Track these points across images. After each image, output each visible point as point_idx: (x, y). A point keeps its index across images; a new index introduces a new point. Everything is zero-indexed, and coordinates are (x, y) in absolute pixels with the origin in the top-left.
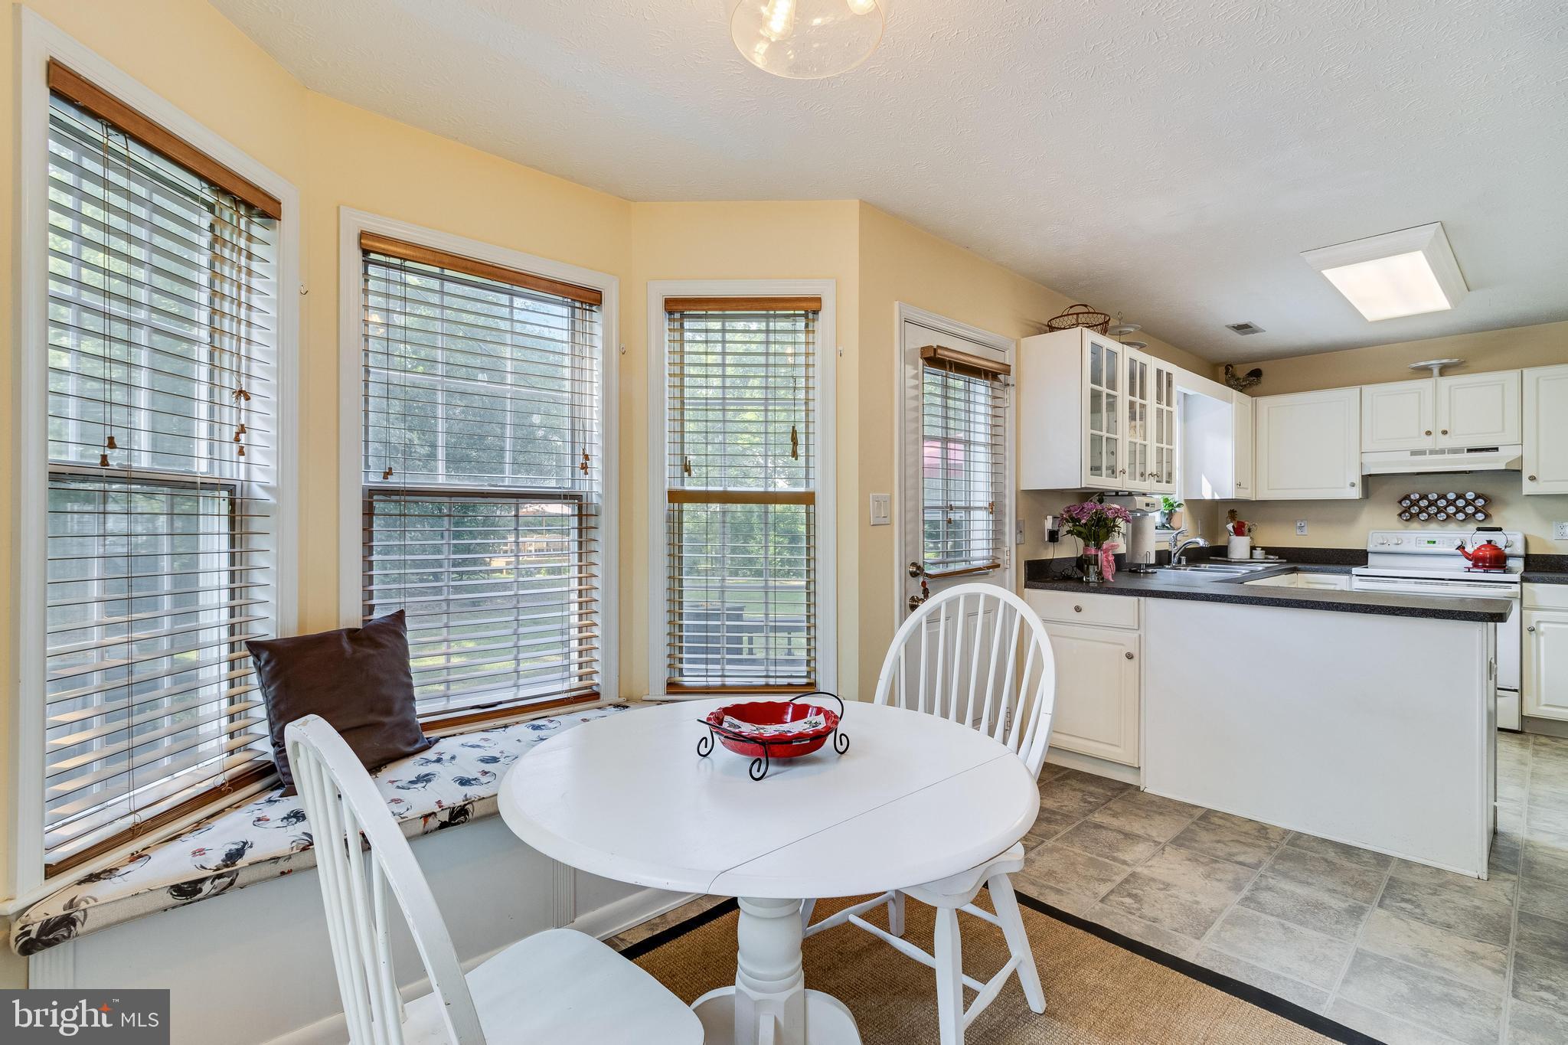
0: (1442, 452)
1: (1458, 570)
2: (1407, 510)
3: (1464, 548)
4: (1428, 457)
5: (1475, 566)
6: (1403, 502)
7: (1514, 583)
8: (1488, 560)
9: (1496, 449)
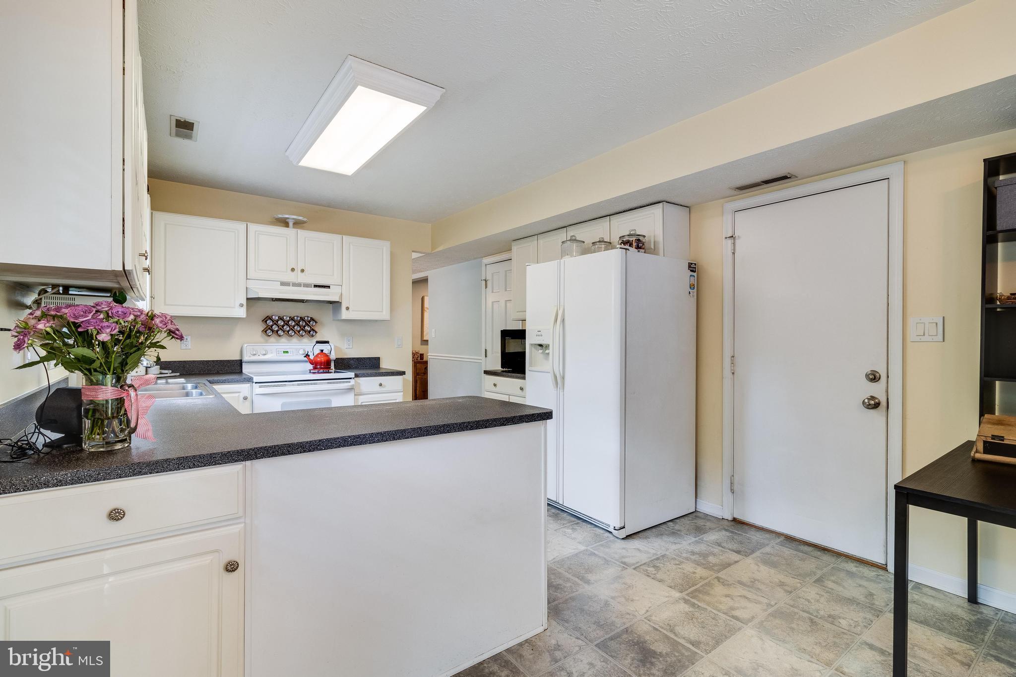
0: (299, 285)
2: (271, 328)
3: (309, 356)
4: (291, 288)
5: (315, 368)
6: (268, 322)
7: (351, 378)
8: (322, 364)
9: (329, 287)
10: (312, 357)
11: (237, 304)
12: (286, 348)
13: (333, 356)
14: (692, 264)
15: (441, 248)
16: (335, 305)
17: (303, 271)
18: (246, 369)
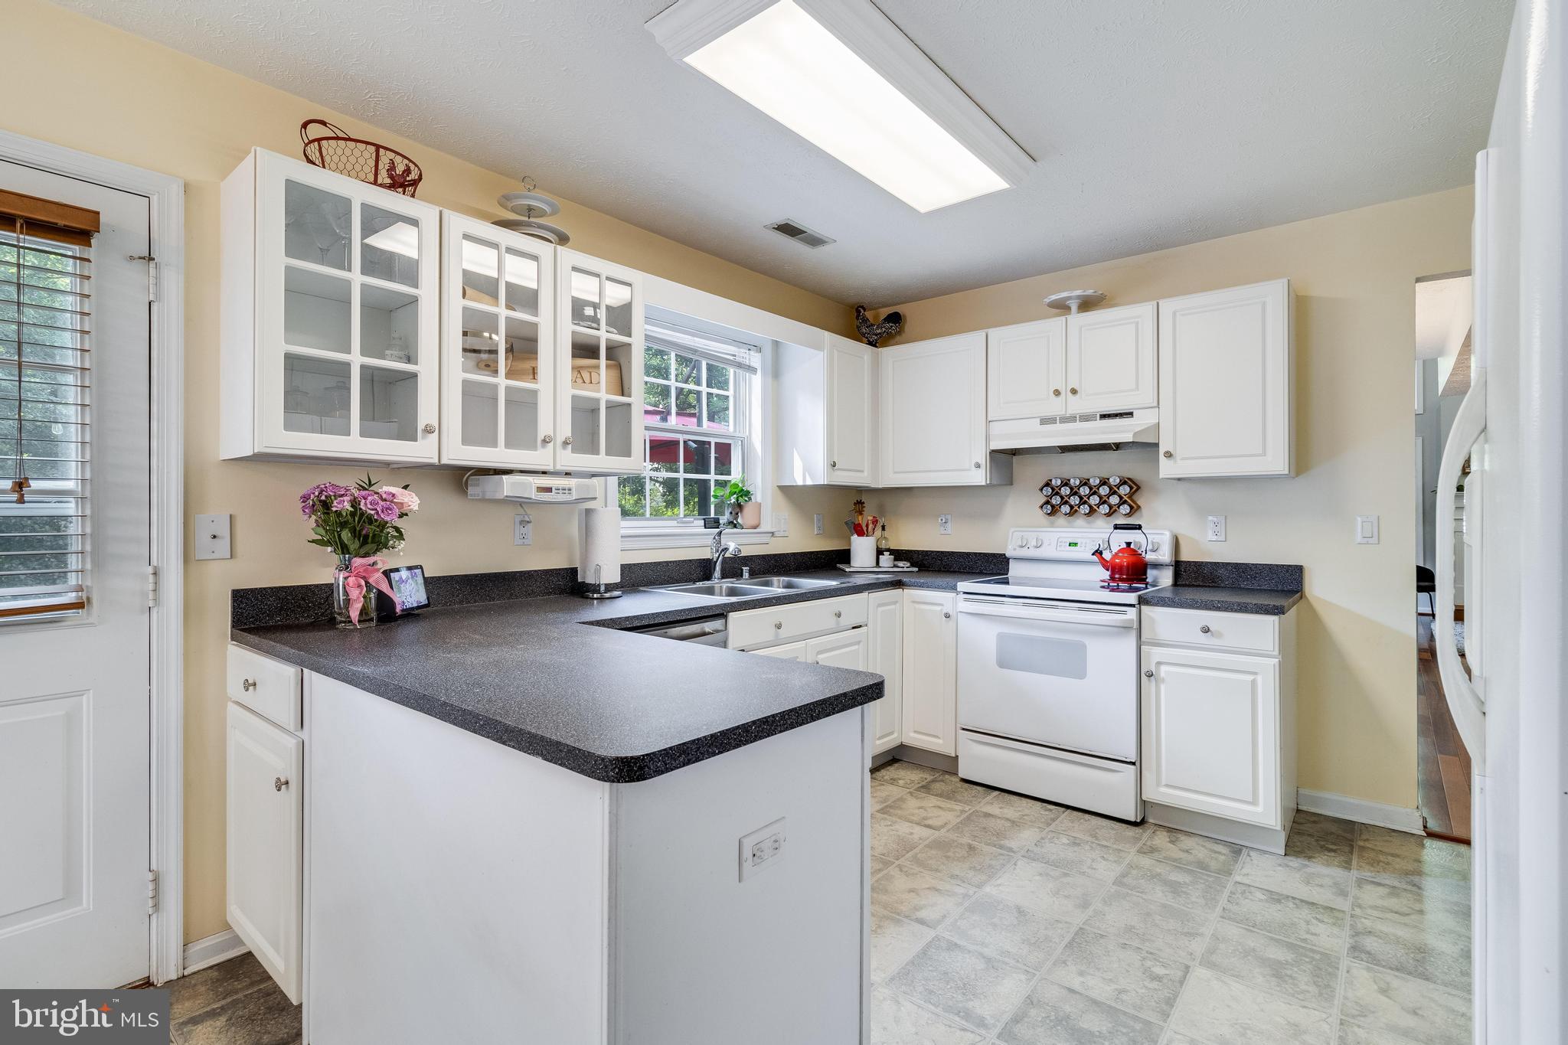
0: (1072, 419)
2: (1050, 501)
3: (1102, 553)
4: (1058, 426)
6: (1045, 490)
7: (1133, 606)
8: (1129, 573)
9: (1131, 414)
11: (973, 465)
12: (1077, 537)
16: (1152, 449)
17: (1075, 392)
18: (1015, 570)
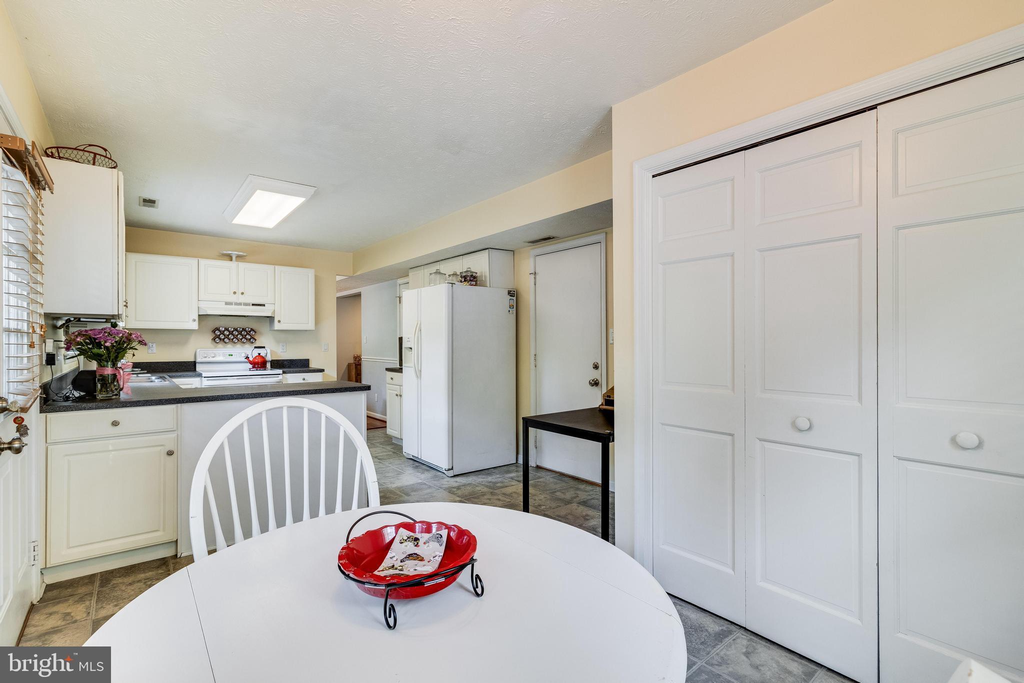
0: (240, 304)
1: (246, 370)
2: (218, 337)
3: (249, 358)
4: (233, 306)
5: (253, 367)
6: (216, 332)
7: (280, 374)
8: (259, 364)
9: (264, 305)
10: (251, 359)
11: (191, 320)
12: (231, 352)
13: (269, 358)
14: (511, 291)
15: (358, 273)
16: (271, 319)
17: (242, 293)
18: (199, 368)
